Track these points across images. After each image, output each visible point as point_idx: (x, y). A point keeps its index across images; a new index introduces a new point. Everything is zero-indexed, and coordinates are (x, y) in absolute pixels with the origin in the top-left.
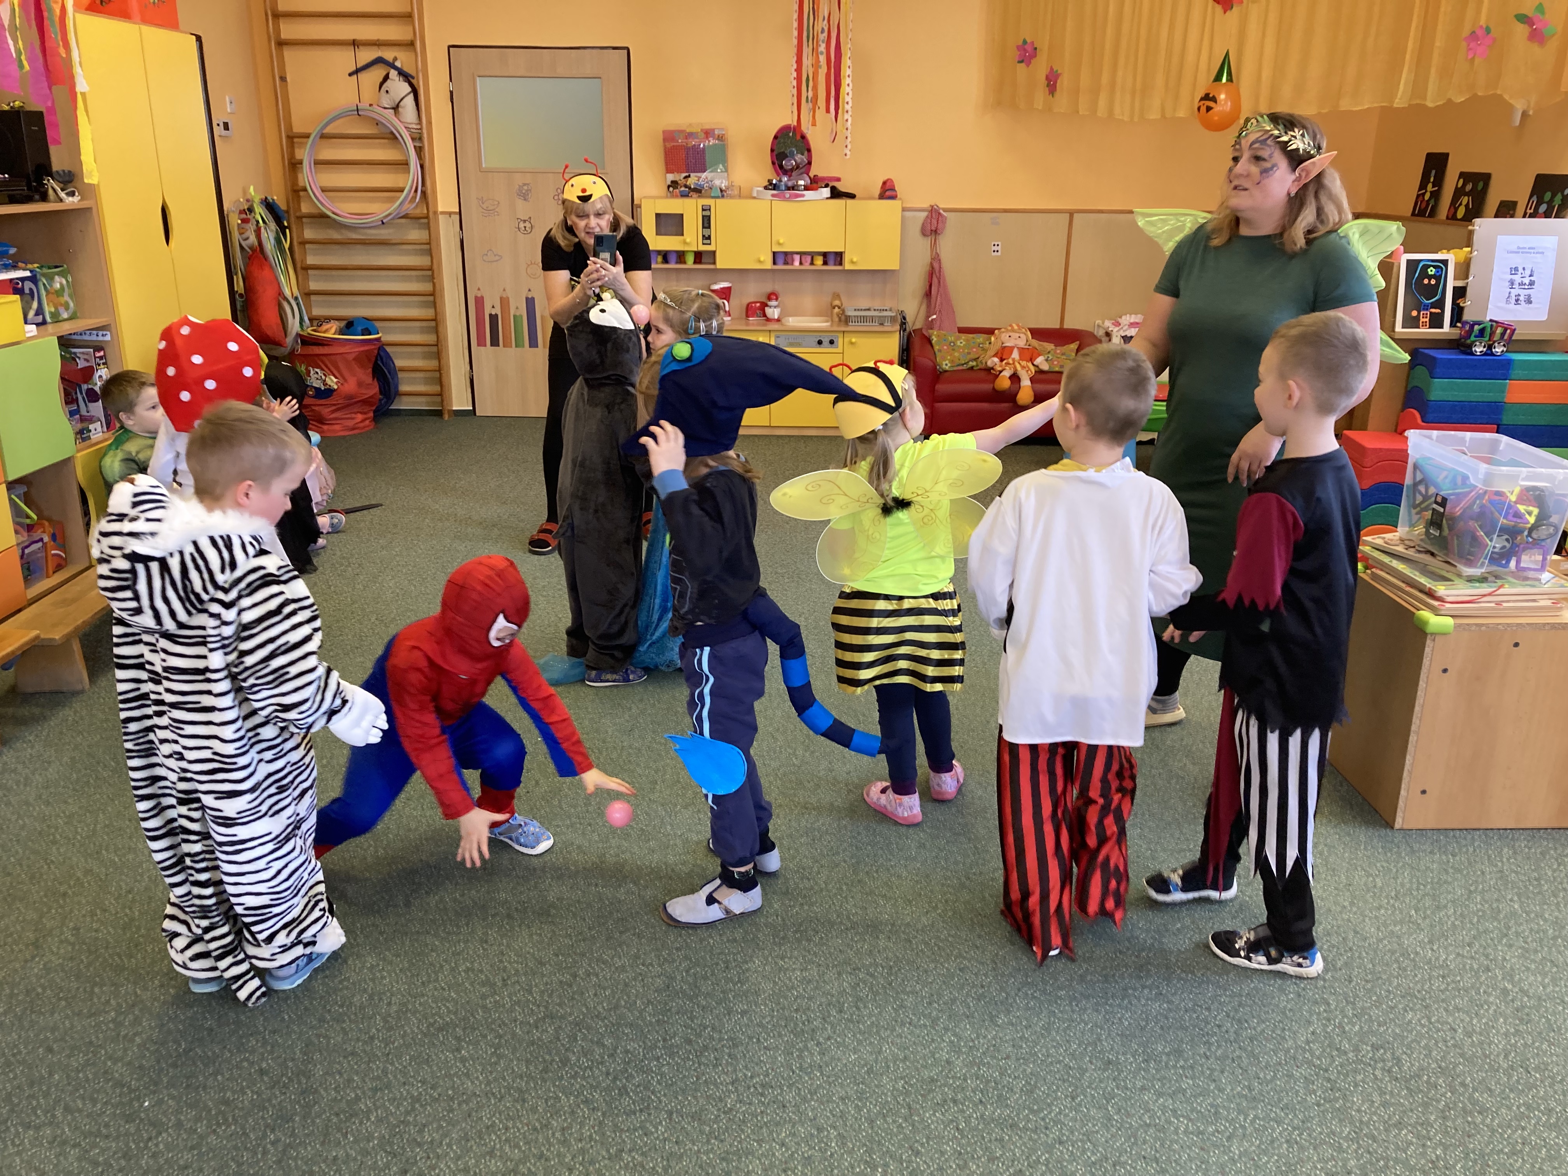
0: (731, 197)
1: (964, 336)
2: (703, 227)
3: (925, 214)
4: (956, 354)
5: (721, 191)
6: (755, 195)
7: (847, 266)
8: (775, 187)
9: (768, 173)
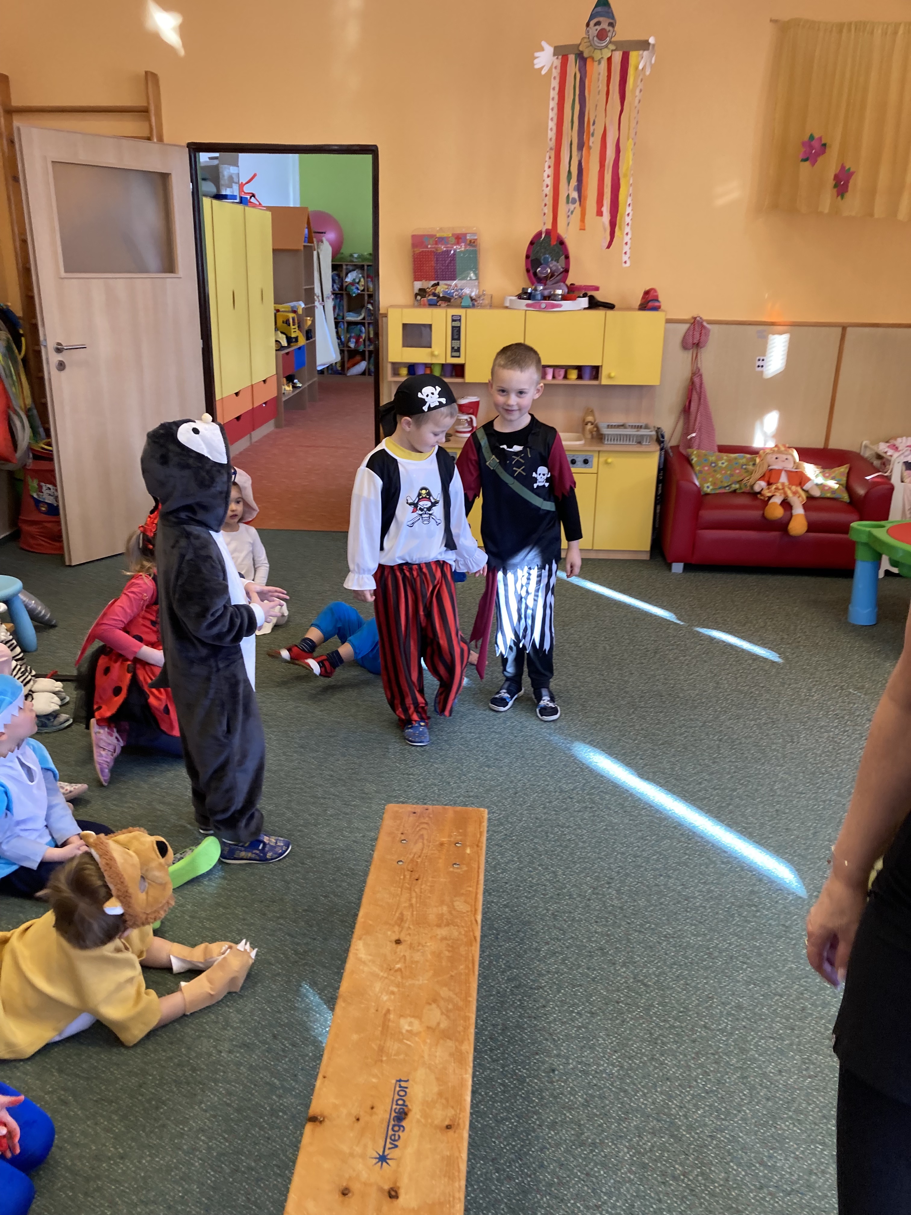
0: (482, 307)
1: (725, 456)
2: (453, 339)
3: (686, 327)
4: (719, 476)
5: (472, 299)
6: (507, 304)
7: (604, 381)
8: (530, 297)
9: (521, 282)
